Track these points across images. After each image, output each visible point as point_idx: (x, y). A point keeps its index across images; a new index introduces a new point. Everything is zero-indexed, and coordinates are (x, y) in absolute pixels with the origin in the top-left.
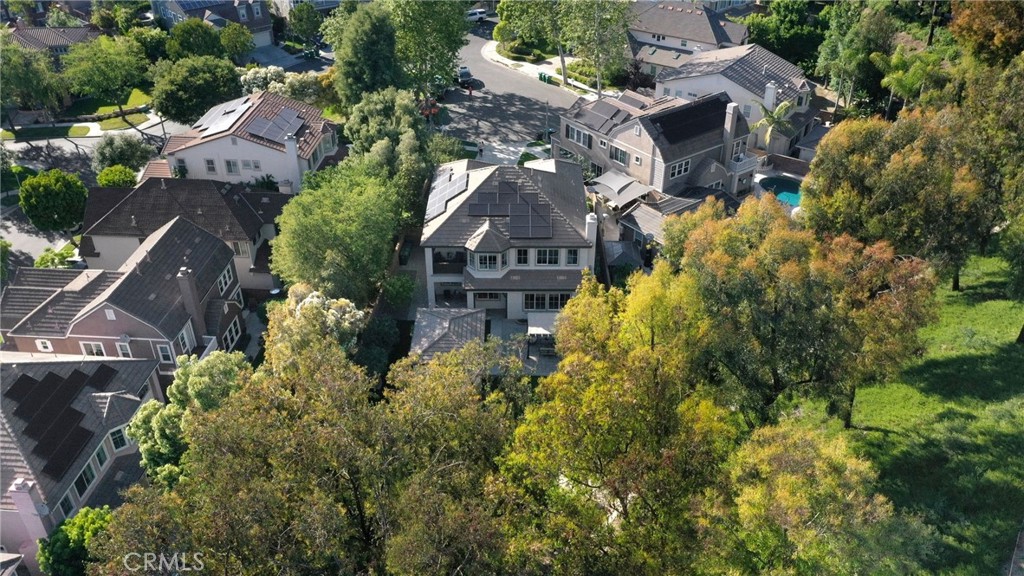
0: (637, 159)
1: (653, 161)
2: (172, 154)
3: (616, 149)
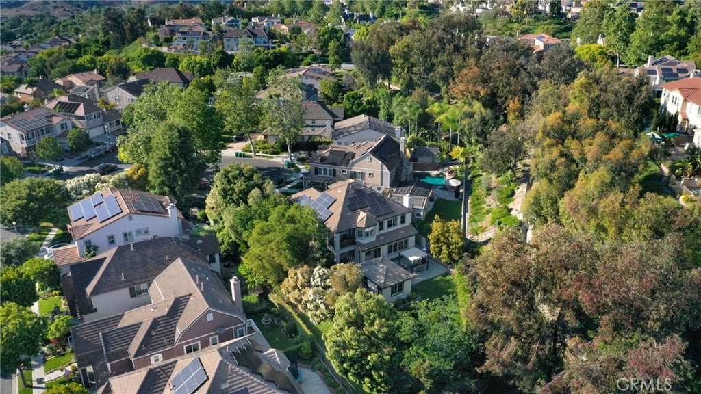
0: (370, 174)
1: (382, 173)
2: (82, 238)
3: (355, 172)
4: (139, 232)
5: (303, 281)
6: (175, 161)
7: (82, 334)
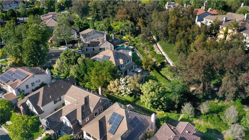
0: (107, 48)
2: (17, 88)
3: (101, 48)
4: (37, 82)
5: (117, 84)
6: (36, 53)
7: (52, 120)
